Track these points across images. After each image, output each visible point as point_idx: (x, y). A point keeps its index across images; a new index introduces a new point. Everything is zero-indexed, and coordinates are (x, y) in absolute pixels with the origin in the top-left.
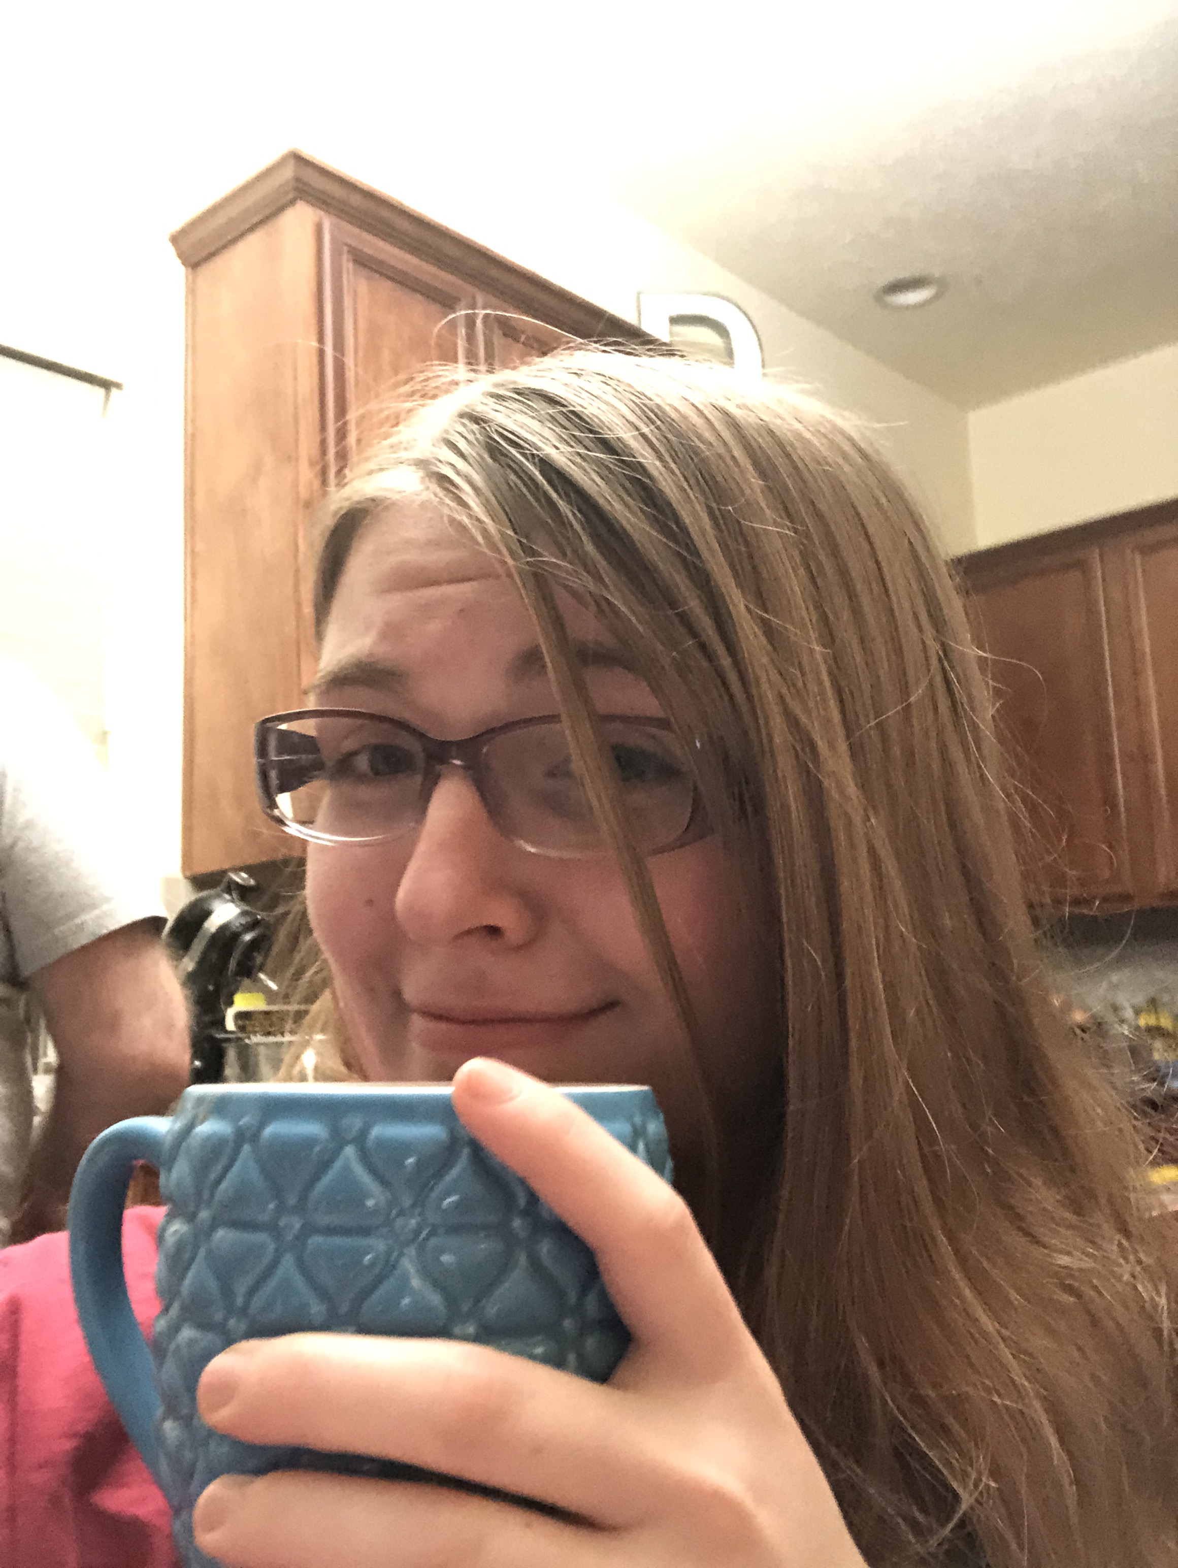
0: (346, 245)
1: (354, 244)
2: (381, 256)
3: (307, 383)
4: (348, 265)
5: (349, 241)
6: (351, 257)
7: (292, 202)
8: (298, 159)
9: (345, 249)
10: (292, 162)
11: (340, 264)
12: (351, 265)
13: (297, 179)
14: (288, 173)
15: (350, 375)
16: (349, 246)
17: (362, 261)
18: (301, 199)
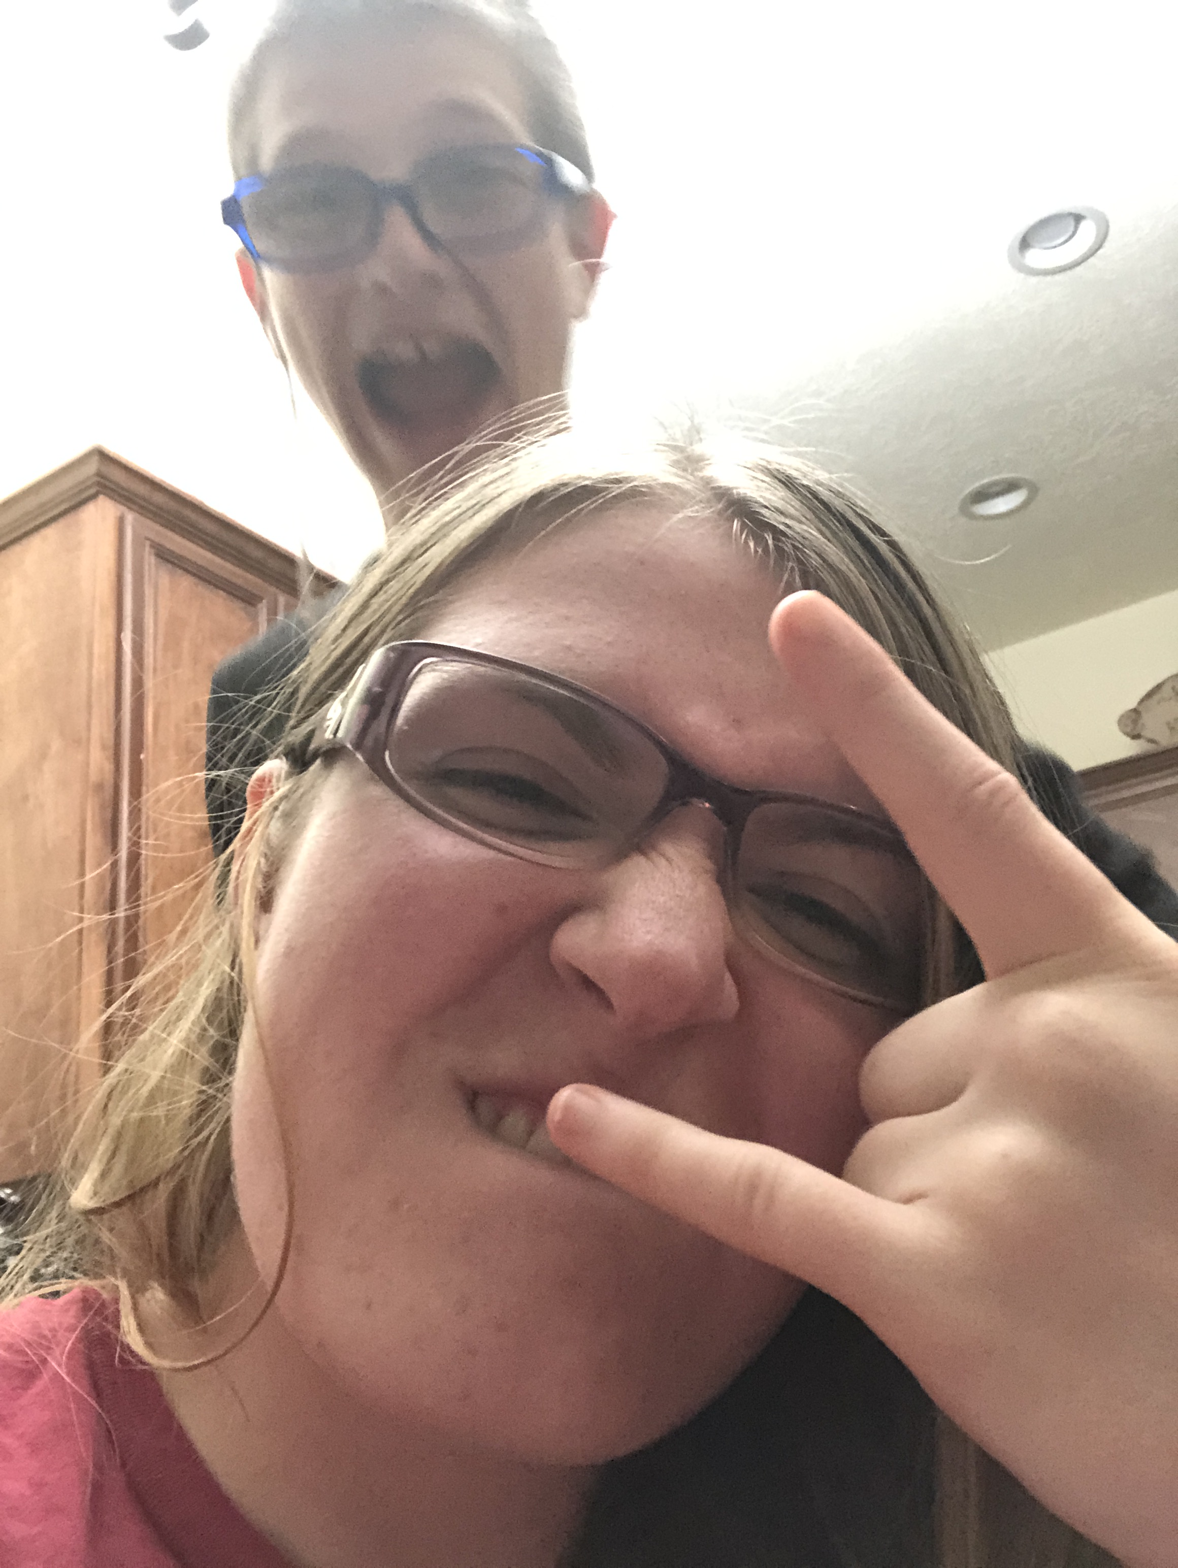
0: (148, 539)
1: (157, 540)
2: (185, 553)
3: (102, 669)
4: (150, 559)
5: (152, 537)
6: (153, 551)
7: (93, 497)
8: (102, 455)
9: (148, 543)
10: (96, 459)
11: (142, 557)
12: (153, 559)
13: (99, 474)
14: (92, 467)
15: (149, 661)
16: (152, 541)
17: (164, 555)
18: (104, 494)
